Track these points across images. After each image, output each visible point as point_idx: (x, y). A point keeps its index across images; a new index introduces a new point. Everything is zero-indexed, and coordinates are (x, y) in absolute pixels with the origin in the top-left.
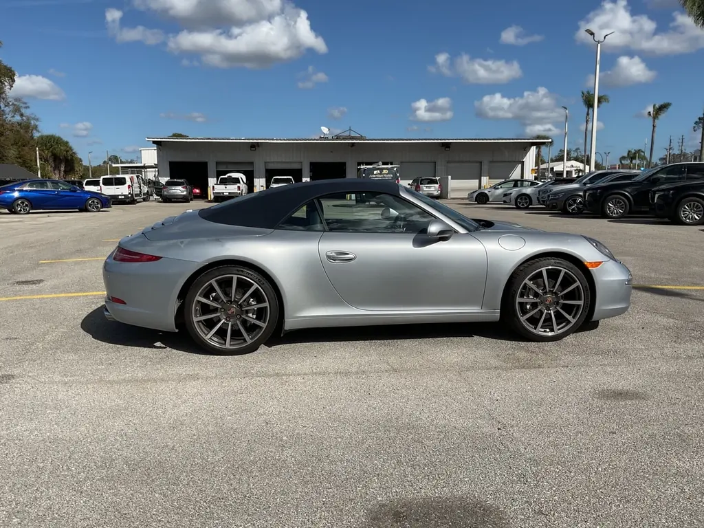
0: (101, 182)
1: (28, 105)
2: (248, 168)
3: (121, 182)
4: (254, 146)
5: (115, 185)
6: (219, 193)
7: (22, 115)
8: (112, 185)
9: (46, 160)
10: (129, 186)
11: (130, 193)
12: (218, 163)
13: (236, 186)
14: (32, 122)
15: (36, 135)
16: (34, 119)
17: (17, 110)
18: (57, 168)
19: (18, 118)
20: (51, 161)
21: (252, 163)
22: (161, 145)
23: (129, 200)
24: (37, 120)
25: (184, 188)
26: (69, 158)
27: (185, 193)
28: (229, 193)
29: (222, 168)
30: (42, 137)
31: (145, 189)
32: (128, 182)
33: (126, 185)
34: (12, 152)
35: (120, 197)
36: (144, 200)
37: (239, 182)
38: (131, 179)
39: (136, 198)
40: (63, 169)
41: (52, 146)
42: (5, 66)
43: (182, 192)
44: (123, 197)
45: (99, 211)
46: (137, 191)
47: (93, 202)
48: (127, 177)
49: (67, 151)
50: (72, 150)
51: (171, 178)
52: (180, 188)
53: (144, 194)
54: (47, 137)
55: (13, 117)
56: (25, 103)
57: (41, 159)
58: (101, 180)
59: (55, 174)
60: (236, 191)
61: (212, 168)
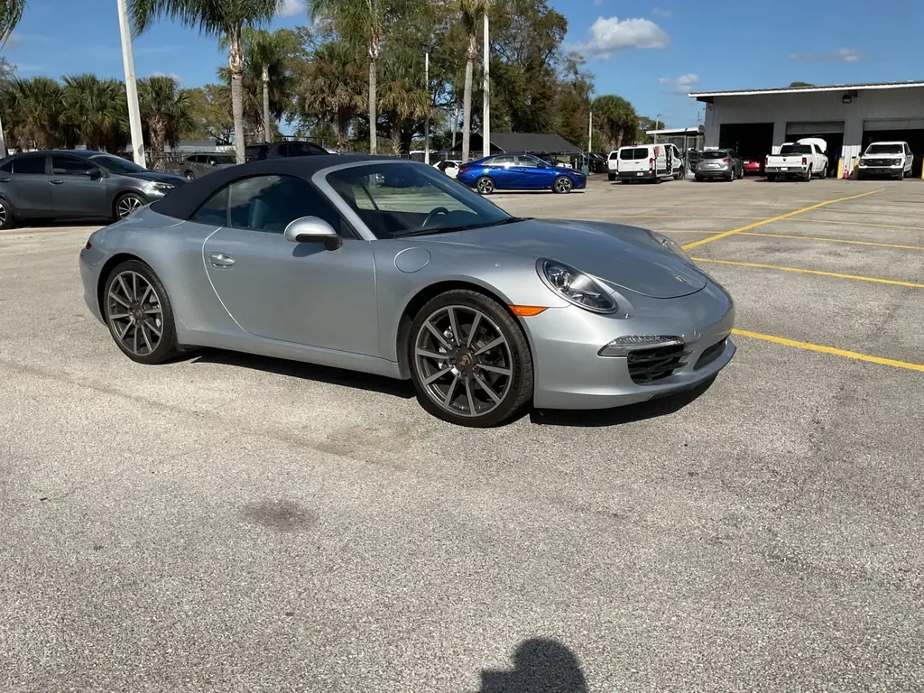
0: (619, 155)
1: (584, 59)
2: (836, 131)
3: (642, 154)
4: (850, 96)
5: (635, 158)
6: (774, 168)
7: (576, 73)
8: (630, 158)
9: (601, 128)
10: (651, 160)
11: (651, 169)
12: (789, 125)
13: (800, 158)
14: (587, 80)
15: (593, 97)
16: (588, 76)
17: (572, 67)
18: (614, 136)
19: (571, 77)
20: (606, 128)
21: (842, 123)
22: (712, 102)
23: (650, 179)
24: (593, 77)
25: (725, 161)
26: (630, 124)
27: (726, 168)
28: (789, 168)
29: (793, 132)
30: (599, 100)
31: (677, 163)
32: (651, 155)
33: (648, 159)
34: (558, 121)
35: (638, 174)
36: (676, 178)
37: (810, 152)
38: (656, 151)
39: (658, 176)
40: (621, 138)
41: (609, 108)
42: (557, 14)
43: (722, 167)
44: (642, 174)
45: (569, 193)
46: (661, 165)
47: (563, 180)
48: (650, 148)
49: (627, 115)
50: (633, 114)
51: (720, 148)
52: (720, 161)
53: (675, 170)
54: (605, 98)
55: (566, 76)
56: (582, 58)
57: (594, 126)
58: (619, 152)
59: (611, 145)
60: (800, 165)
61: (779, 132)
